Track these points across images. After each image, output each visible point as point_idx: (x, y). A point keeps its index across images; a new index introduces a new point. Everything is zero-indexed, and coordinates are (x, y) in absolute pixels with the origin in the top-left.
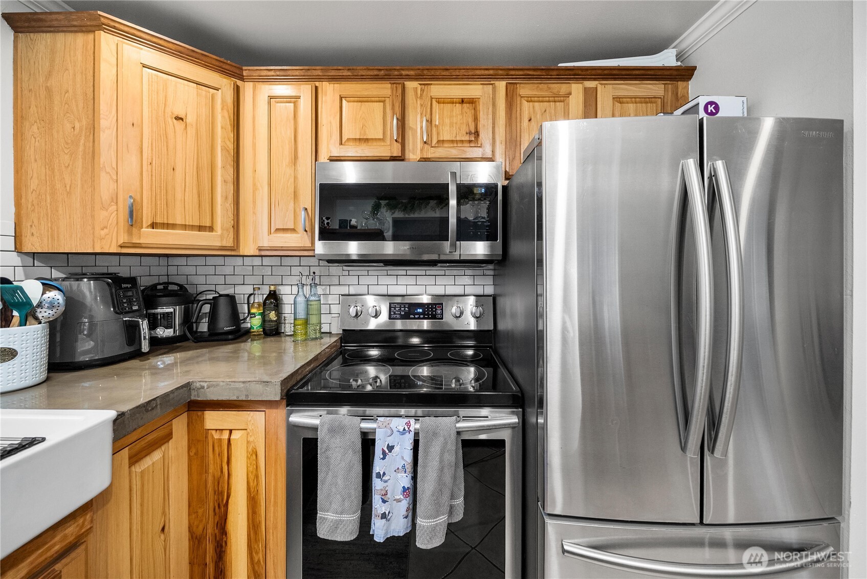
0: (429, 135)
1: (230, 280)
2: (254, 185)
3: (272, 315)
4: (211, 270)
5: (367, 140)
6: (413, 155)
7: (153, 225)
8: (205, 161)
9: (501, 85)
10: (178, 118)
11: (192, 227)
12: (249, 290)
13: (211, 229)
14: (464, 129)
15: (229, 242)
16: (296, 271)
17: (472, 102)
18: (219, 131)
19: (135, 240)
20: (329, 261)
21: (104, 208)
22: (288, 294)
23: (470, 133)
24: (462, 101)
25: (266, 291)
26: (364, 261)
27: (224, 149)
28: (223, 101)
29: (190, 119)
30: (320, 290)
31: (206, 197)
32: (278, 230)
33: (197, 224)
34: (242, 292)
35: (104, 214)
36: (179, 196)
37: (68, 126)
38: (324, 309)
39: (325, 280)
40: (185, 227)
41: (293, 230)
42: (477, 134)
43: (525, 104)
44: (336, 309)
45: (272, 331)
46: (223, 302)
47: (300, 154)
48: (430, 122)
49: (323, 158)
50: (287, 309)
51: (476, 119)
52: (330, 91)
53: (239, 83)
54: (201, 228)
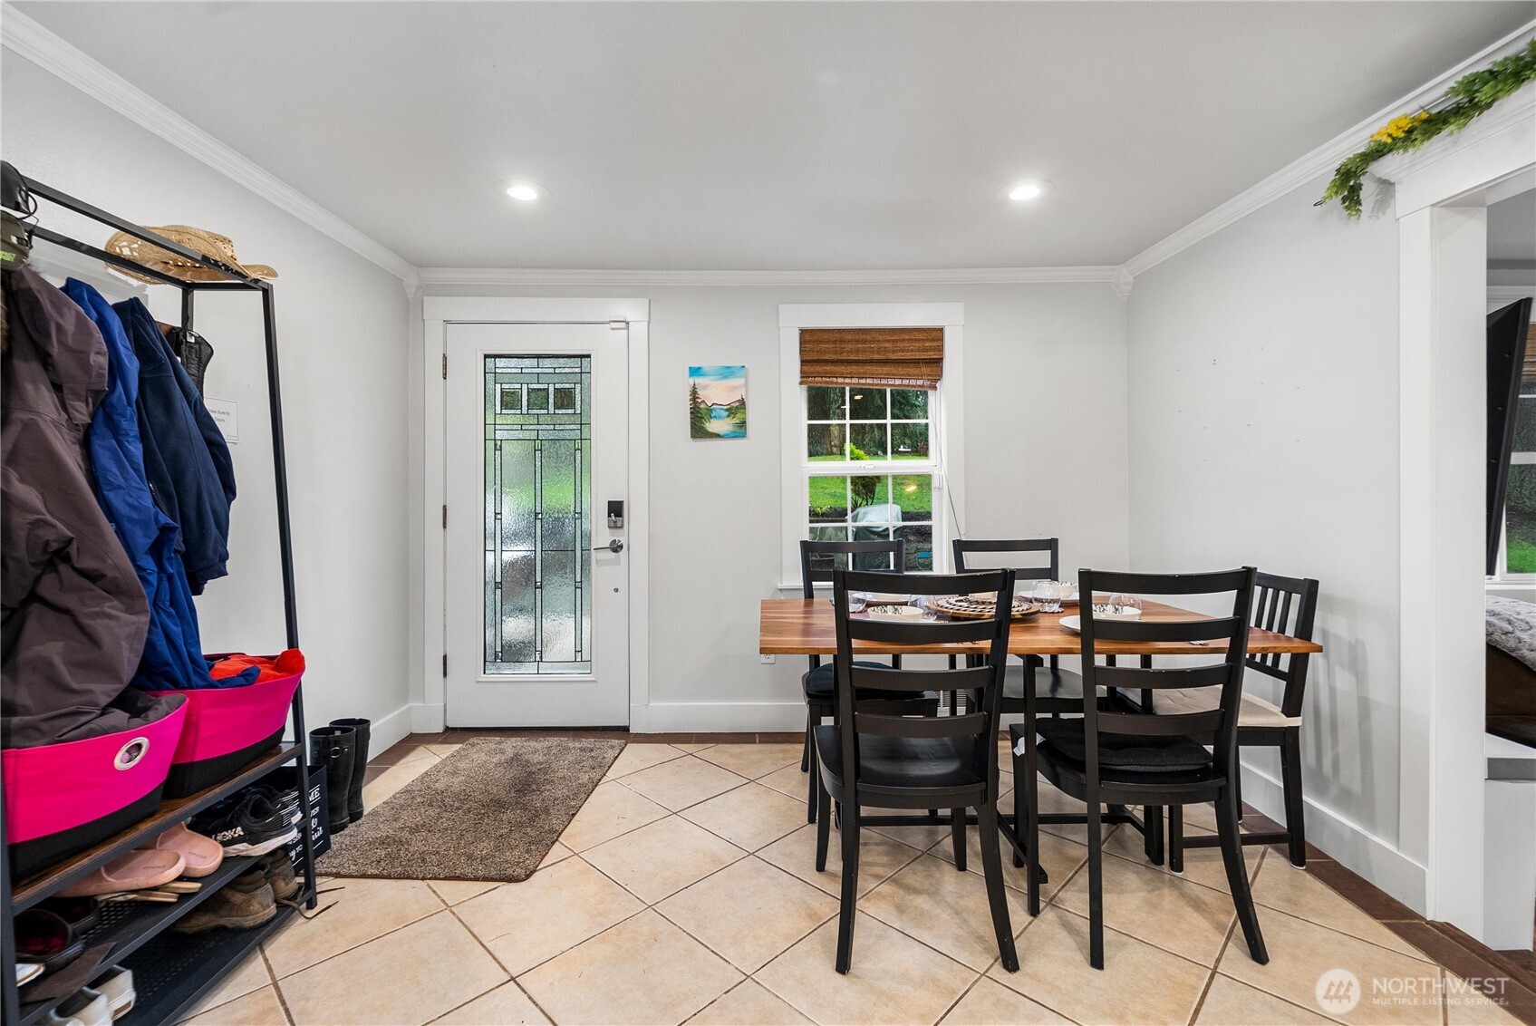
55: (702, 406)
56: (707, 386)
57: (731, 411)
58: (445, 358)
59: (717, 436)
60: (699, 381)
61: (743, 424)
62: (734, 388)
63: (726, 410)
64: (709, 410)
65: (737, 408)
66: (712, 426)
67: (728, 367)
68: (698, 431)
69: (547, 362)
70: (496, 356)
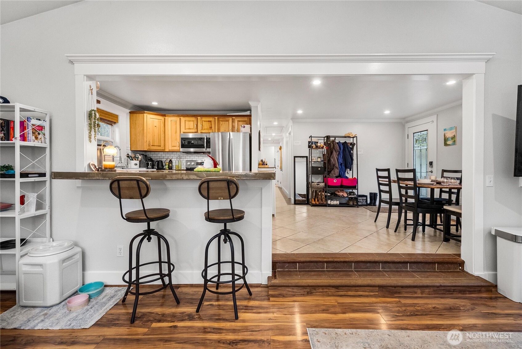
0: (202, 127)
1: (160, 157)
2: (168, 137)
3: (171, 165)
4: (156, 155)
5: (190, 129)
6: (199, 131)
7: (152, 146)
8: (160, 134)
9: (216, 118)
10: (155, 126)
11: (158, 146)
12: (165, 160)
13: (161, 146)
14: (209, 127)
15: (163, 149)
16: (175, 155)
17: (210, 121)
18: (162, 128)
19: (150, 148)
20: (183, 152)
21: (145, 143)
22: (174, 161)
23: (210, 127)
24: (209, 121)
25: (169, 160)
26: (195, 153)
27: (163, 131)
28: (162, 121)
29: (157, 126)
30: (181, 160)
31: (160, 140)
32: (173, 146)
33: (158, 145)
34: (163, 160)
35: (145, 144)
36: (156, 140)
37: (139, 129)
38: (182, 164)
39: (182, 157)
40: (156, 146)
41: (176, 146)
42: (212, 127)
43: (221, 122)
44: (185, 164)
45: (170, 168)
46: (160, 161)
47: (177, 131)
48: (202, 125)
49: (182, 133)
50: (174, 164)
51: (211, 125)
52: (183, 119)
53: (165, 117)
54: (159, 146)
55: (446, 138)
56: (447, 133)
57: (452, 138)
58: (408, 135)
59: (449, 145)
60: (446, 132)
61: (455, 141)
62: (453, 132)
63: (451, 138)
64: (448, 139)
65: (453, 137)
66: (448, 143)
67: (451, 127)
68: (446, 144)
69: (422, 133)
70: (415, 133)
